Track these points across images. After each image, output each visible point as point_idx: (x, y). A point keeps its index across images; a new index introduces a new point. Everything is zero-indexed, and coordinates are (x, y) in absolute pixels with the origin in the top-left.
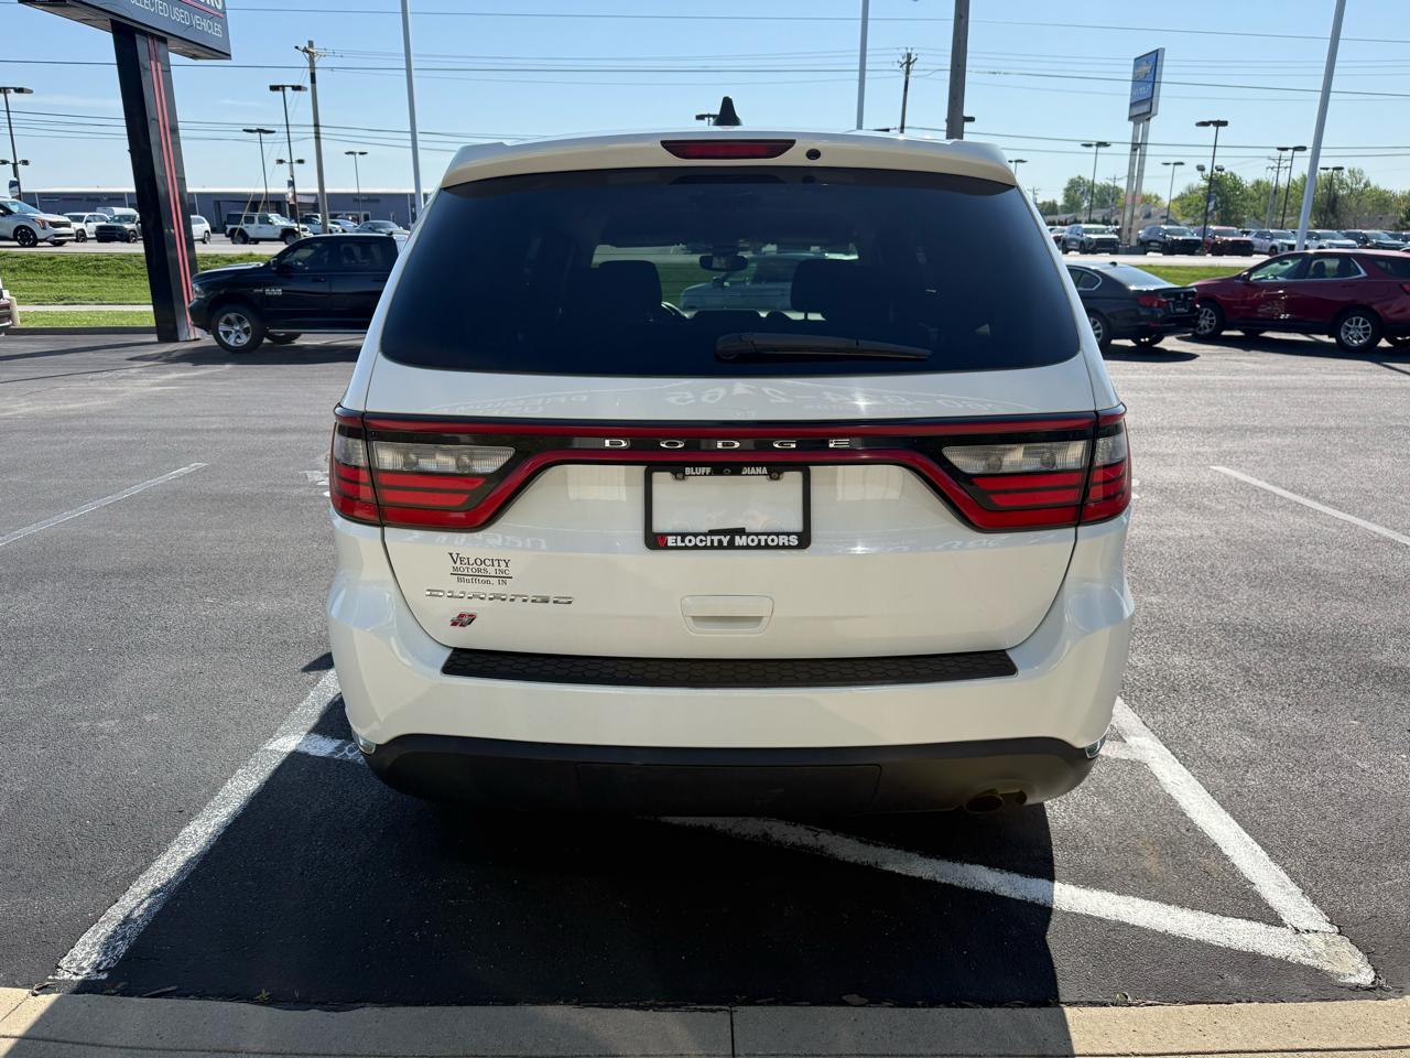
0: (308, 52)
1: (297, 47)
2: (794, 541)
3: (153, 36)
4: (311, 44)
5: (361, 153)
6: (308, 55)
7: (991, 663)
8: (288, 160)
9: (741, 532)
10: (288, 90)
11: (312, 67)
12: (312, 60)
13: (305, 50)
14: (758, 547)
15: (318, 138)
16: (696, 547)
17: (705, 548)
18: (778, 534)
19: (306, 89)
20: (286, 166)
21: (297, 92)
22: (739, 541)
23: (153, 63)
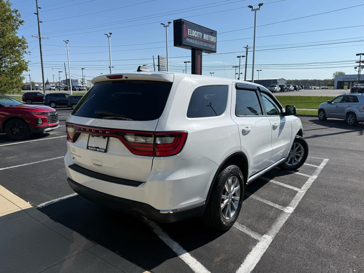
0: (247, 48)
1: (244, 47)
2: (104, 151)
3: (199, 50)
4: (247, 46)
5: (260, 70)
6: (246, 49)
7: (136, 183)
8: (239, 73)
9: (98, 148)
10: (241, 57)
11: (247, 52)
12: (247, 50)
13: (246, 47)
14: (99, 151)
15: (246, 68)
16: (92, 150)
17: (93, 150)
18: (102, 149)
19: (245, 56)
20: (238, 75)
21: (243, 57)
22: (97, 150)
23: (198, 55)
